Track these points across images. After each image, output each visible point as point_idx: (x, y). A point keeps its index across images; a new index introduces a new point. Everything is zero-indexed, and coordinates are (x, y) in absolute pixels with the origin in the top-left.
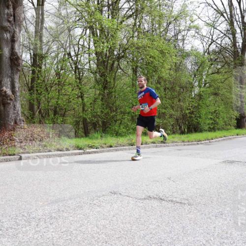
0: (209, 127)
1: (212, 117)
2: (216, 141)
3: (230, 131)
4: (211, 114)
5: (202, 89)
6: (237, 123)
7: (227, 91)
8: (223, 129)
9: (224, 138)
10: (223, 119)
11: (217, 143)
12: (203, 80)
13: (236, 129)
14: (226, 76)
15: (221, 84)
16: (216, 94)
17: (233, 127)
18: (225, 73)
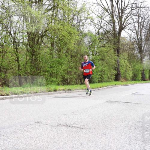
0: (99, 80)
1: (100, 74)
2: (102, 89)
3: (111, 82)
4: (99, 72)
5: (94, 56)
6: (116, 78)
7: (109, 58)
8: (107, 81)
9: (108, 87)
10: (107, 75)
11: (103, 90)
12: (95, 51)
13: (115, 81)
14: (109, 49)
15: (106, 54)
16: (103, 60)
17: (113, 80)
18: (108, 46)
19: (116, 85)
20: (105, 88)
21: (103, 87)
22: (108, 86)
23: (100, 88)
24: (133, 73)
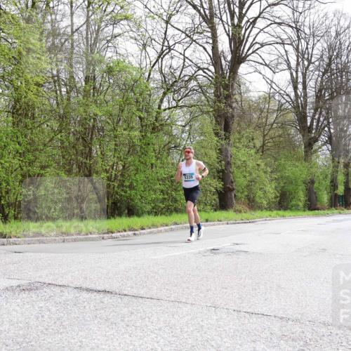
19: (207, 221)
20: (161, 231)
21: (154, 226)
22: (176, 224)
23: (143, 229)
24: (279, 189)
